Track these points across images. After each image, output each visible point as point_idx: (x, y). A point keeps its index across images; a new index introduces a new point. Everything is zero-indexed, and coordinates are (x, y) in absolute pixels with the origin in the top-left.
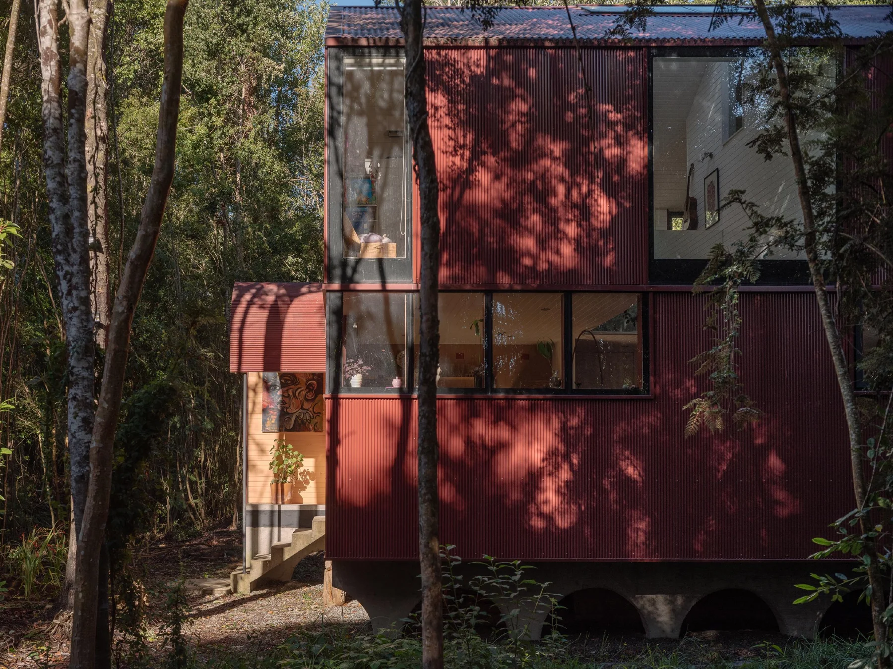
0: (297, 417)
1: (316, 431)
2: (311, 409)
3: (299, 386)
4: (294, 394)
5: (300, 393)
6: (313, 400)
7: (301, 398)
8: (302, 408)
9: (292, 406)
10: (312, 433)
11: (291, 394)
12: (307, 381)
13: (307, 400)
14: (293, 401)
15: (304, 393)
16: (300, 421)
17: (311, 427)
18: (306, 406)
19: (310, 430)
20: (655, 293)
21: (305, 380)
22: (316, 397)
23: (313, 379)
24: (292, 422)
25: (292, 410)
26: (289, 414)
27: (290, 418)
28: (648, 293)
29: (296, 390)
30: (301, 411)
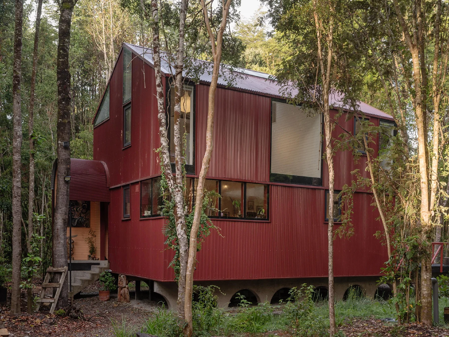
0: (78, 220)
1: (86, 227)
2: (85, 217)
3: (79, 206)
4: (77, 210)
5: (79, 209)
6: (85, 213)
7: (80, 212)
8: (80, 216)
9: (75, 215)
11: (75, 210)
12: (83, 204)
13: (83, 213)
14: (76, 213)
15: (81, 209)
16: (79, 222)
17: (84, 225)
18: (82, 215)
19: (84, 227)
20: (271, 185)
21: (81, 204)
22: (86, 212)
23: (85, 203)
24: (76, 223)
25: (76, 217)
26: (74, 219)
27: (75, 221)
28: (269, 185)
29: (78, 208)
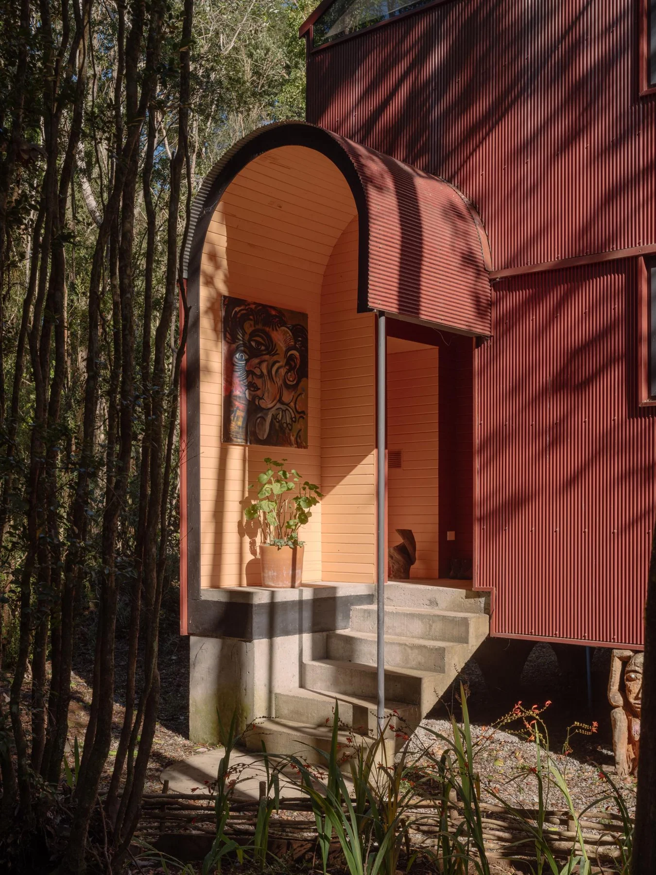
1: (299, 446)
2: (292, 404)
4: (269, 372)
10: (293, 450)
11: (265, 371)
16: (277, 424)
19: (291, 444)
21: (284, 349)
26: (262, 409)
30: (279, 405)
